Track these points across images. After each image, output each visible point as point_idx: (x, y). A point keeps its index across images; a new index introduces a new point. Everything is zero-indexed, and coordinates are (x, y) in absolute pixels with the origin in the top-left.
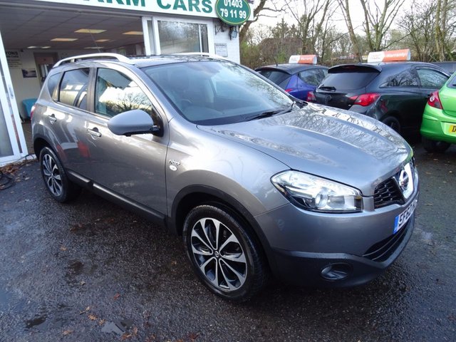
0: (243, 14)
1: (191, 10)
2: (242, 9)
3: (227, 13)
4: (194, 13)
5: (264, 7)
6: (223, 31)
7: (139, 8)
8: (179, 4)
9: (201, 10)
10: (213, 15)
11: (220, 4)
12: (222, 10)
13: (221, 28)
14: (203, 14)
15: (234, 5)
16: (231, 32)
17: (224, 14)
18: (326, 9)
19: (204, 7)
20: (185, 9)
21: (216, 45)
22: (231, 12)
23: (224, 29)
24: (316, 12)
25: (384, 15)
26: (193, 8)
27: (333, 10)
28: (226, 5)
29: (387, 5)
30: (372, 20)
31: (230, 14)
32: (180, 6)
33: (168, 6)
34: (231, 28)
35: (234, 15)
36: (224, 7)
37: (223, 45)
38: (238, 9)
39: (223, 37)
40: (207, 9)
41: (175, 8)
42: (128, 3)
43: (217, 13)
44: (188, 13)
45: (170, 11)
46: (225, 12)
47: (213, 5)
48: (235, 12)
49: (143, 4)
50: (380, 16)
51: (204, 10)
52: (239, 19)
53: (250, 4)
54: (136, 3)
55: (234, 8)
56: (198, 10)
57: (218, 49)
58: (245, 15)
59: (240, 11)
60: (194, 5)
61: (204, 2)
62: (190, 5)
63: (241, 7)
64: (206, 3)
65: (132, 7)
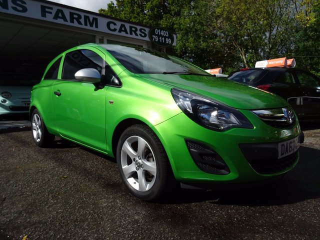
0: (168, 41)
1: (131, 34)
2: (168, 38)
4: (134, 36)
7: (94, 28)
8: (123, 29)
9: (139, 35)
10: (147, 39)
11: (152, 33)
14: (139, 37)
15: (162, 34)
17: (155, 39)
19: (141, 33)
20: (127, 33)
22: (160, 38)
26: (133, 33)
28: (157, 33)
31: (159, 40)
32: (123, 31)
33: (115, 30)
35: (162, 40)
36: (155, 35)
38: (165, 37)
40: (143, 35)
41: (120, 31)
42: (86, 25)
43: (150, 38)
44: (129, 35)
45: (116, 33)
46: (156, 38)
47: (147, 33)
49: (97, 27)
51: (141, 35)
52: (165, 44)
53: (174, 35)
54: (91, 25)
55: (162, 36)
56: (136, 35)
58: (170, 41)
60: (133, 31)
61: (141, 30)
62: (131, 31)
63: (167, 36)
64: (143, 31)
65: (88, 27)
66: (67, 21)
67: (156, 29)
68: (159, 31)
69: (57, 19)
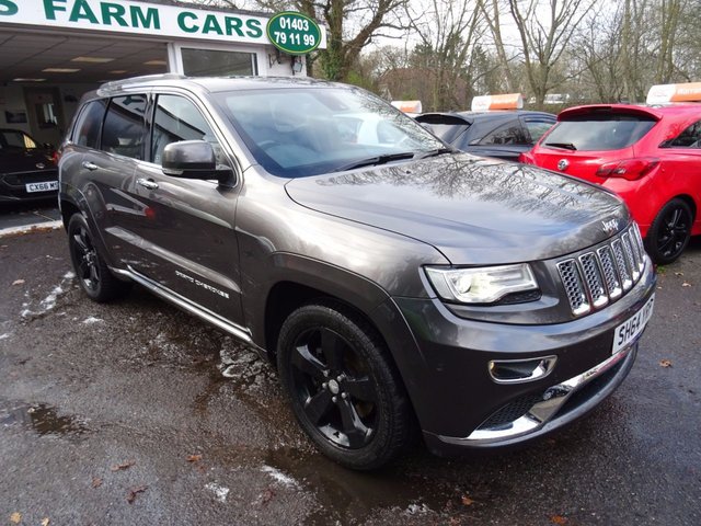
0: (309, 40)
1: (229, 33)
2: (308, 33)
3: (285, 38)
4: (235, 37)
5: (381, 23)
6: (280, 63)
7: (152, 30)
8: (212, 25)
9: (245, 34)
10: (264, 40)
11: (274, 27)
12: (276, 33)
13: (278, 58)
14: (247, 39)
15: (295, 27)
16: (292, 65)
17: (280, 39)
18: (473, 28)
19: (249, 30)
20: (220, 32)
22: (292, 36)
23: (282, 60)
25: (550, 39)
26: (233, 30)
28: (283, 27)
31: (289, 40)
32: (212, 29)
33: (195, 29)
35: (296, 40)
36: (281, 30)
38: (302, 33)
39: (281, 69)
40: (255, 33)
41: (206, 30)
42: (135, 24)
43: (269, 39)
44: (225, 37)
45: (199, 35)
46: (281, 37)
47: (263, 27)
48: (298, 36)
49: (157, 26)
50: (545, 40)
51: (250, 34)
52: (303, 46)
53: (321, 26)
54: (146, 24)
55: (296, 32)
56: (240, 34)
58: (313, 41)
59: (305, 36)
60: (234, 27)
61: (249, 23)
62: (229, 26)
63: (306, 30)
64: (253, 24)
65: (141, 30)
66: (97, 22)
67: (282, 18)
68: (288, 21)
69: (76, 20)
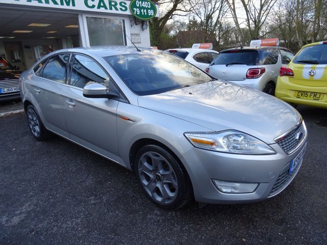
0: (151, 12)
1: (111, 9)
2: (151, 9)
3: (139, 12)
4: (114, 11)
5: (177, 8)
6: (136, 24)
7: (71, 7)
8: (102, 4)
9: (119, 9)
10: (128, 12)
11: (133, 5)
12: (134, 9)
13: (135, 22)
14: (120, 12)
15: (144, 6)
16: (142, 26)
17: (136, 12)
18: (220, 10)
19: (121, 7)
20: (106, 8)
21: (132, 35)
22: (142, 10)
23: (137, 23)
24: (213, 12)
25: (260, 14)
26: (113, 7)
27: (225, 10)
28: (138, 6)
29: (262, 6)
30: (252, 17)
31: (141, 12)
32: (102, 7)
33: (93, 6)
34: (143, 23)
35: (144, 13)
37: (137, 35)
38: (147, 9)
39: (137, 29)
40: (124, 9)
41: (99, 7)
42: (62, 4)
43: (131, 12)
44: (109, 11)
45: (95, 10)
46: (137, 11)
47: (128, 6)
48: (145, 11)
49: (74, 5)
50: (257, 15)
51: (121, 9)
52: (148, 16)
53: (156, 6)
54: (68, 4)
55: (144, 8)
56: (116, 9)
57: (133, 37)
58: (153, 13)
59: (149, 10)
60: (113, 5)
61: (120, 4)
62: (110, 5)
63: (149, 7)
64: (123, 4)
65: (65, 7)
66: (42, 3)
67: (137, 1)
68: (141, 2)
69: (30, 2)
